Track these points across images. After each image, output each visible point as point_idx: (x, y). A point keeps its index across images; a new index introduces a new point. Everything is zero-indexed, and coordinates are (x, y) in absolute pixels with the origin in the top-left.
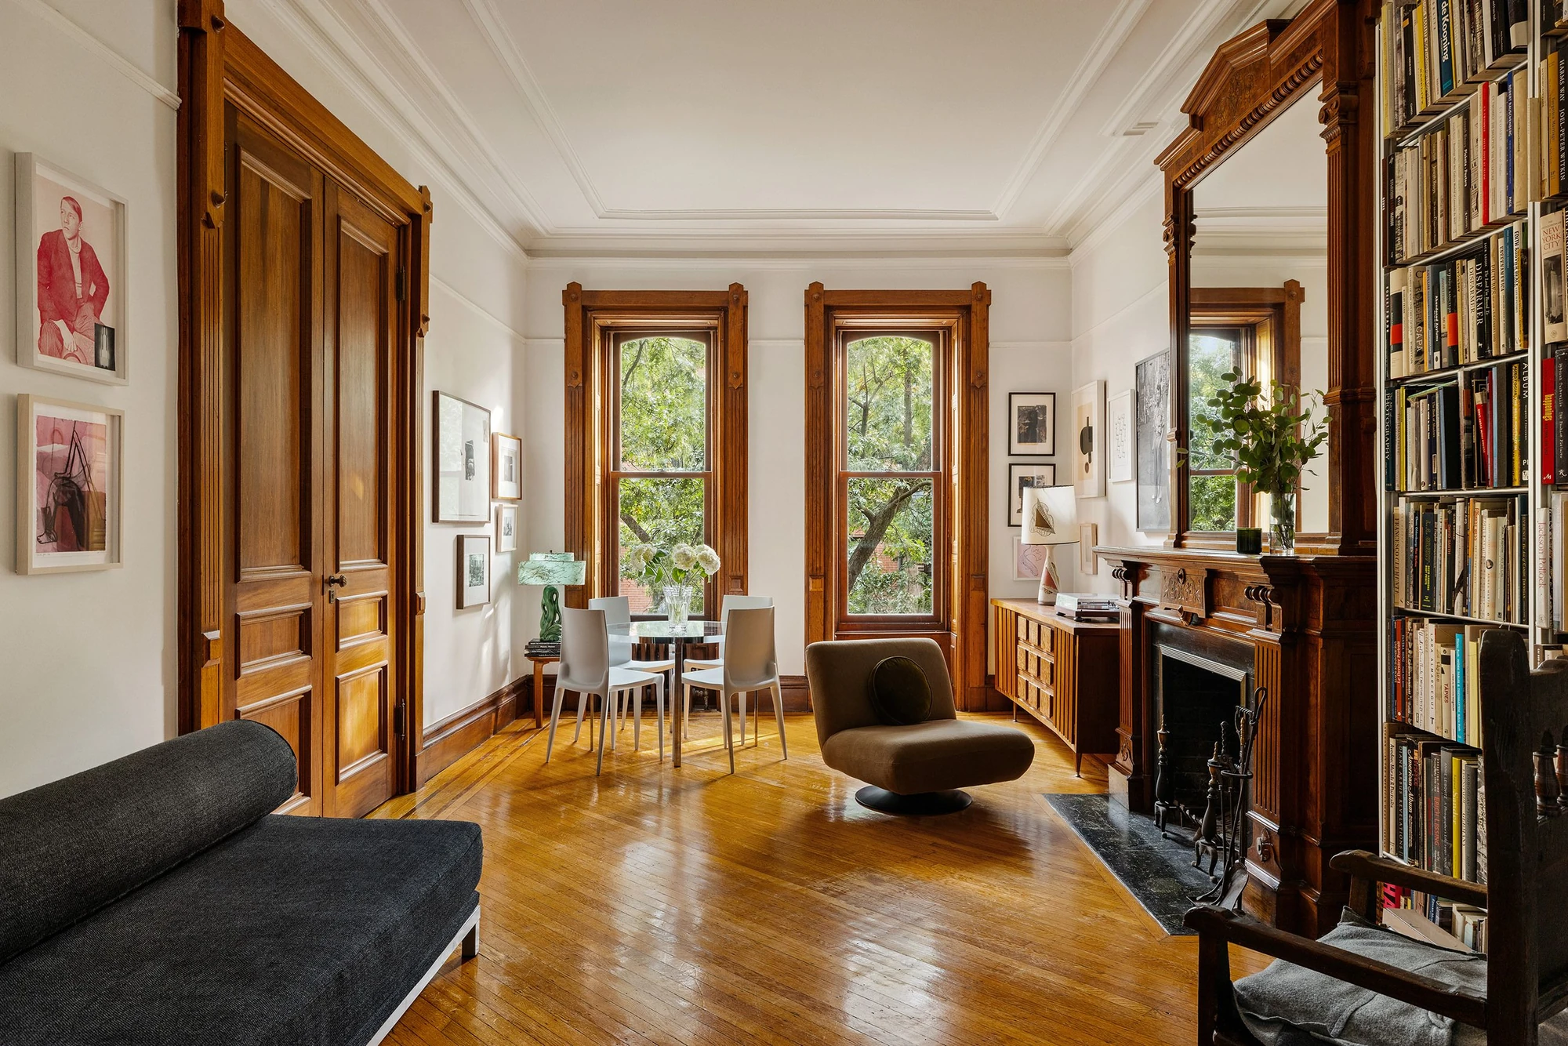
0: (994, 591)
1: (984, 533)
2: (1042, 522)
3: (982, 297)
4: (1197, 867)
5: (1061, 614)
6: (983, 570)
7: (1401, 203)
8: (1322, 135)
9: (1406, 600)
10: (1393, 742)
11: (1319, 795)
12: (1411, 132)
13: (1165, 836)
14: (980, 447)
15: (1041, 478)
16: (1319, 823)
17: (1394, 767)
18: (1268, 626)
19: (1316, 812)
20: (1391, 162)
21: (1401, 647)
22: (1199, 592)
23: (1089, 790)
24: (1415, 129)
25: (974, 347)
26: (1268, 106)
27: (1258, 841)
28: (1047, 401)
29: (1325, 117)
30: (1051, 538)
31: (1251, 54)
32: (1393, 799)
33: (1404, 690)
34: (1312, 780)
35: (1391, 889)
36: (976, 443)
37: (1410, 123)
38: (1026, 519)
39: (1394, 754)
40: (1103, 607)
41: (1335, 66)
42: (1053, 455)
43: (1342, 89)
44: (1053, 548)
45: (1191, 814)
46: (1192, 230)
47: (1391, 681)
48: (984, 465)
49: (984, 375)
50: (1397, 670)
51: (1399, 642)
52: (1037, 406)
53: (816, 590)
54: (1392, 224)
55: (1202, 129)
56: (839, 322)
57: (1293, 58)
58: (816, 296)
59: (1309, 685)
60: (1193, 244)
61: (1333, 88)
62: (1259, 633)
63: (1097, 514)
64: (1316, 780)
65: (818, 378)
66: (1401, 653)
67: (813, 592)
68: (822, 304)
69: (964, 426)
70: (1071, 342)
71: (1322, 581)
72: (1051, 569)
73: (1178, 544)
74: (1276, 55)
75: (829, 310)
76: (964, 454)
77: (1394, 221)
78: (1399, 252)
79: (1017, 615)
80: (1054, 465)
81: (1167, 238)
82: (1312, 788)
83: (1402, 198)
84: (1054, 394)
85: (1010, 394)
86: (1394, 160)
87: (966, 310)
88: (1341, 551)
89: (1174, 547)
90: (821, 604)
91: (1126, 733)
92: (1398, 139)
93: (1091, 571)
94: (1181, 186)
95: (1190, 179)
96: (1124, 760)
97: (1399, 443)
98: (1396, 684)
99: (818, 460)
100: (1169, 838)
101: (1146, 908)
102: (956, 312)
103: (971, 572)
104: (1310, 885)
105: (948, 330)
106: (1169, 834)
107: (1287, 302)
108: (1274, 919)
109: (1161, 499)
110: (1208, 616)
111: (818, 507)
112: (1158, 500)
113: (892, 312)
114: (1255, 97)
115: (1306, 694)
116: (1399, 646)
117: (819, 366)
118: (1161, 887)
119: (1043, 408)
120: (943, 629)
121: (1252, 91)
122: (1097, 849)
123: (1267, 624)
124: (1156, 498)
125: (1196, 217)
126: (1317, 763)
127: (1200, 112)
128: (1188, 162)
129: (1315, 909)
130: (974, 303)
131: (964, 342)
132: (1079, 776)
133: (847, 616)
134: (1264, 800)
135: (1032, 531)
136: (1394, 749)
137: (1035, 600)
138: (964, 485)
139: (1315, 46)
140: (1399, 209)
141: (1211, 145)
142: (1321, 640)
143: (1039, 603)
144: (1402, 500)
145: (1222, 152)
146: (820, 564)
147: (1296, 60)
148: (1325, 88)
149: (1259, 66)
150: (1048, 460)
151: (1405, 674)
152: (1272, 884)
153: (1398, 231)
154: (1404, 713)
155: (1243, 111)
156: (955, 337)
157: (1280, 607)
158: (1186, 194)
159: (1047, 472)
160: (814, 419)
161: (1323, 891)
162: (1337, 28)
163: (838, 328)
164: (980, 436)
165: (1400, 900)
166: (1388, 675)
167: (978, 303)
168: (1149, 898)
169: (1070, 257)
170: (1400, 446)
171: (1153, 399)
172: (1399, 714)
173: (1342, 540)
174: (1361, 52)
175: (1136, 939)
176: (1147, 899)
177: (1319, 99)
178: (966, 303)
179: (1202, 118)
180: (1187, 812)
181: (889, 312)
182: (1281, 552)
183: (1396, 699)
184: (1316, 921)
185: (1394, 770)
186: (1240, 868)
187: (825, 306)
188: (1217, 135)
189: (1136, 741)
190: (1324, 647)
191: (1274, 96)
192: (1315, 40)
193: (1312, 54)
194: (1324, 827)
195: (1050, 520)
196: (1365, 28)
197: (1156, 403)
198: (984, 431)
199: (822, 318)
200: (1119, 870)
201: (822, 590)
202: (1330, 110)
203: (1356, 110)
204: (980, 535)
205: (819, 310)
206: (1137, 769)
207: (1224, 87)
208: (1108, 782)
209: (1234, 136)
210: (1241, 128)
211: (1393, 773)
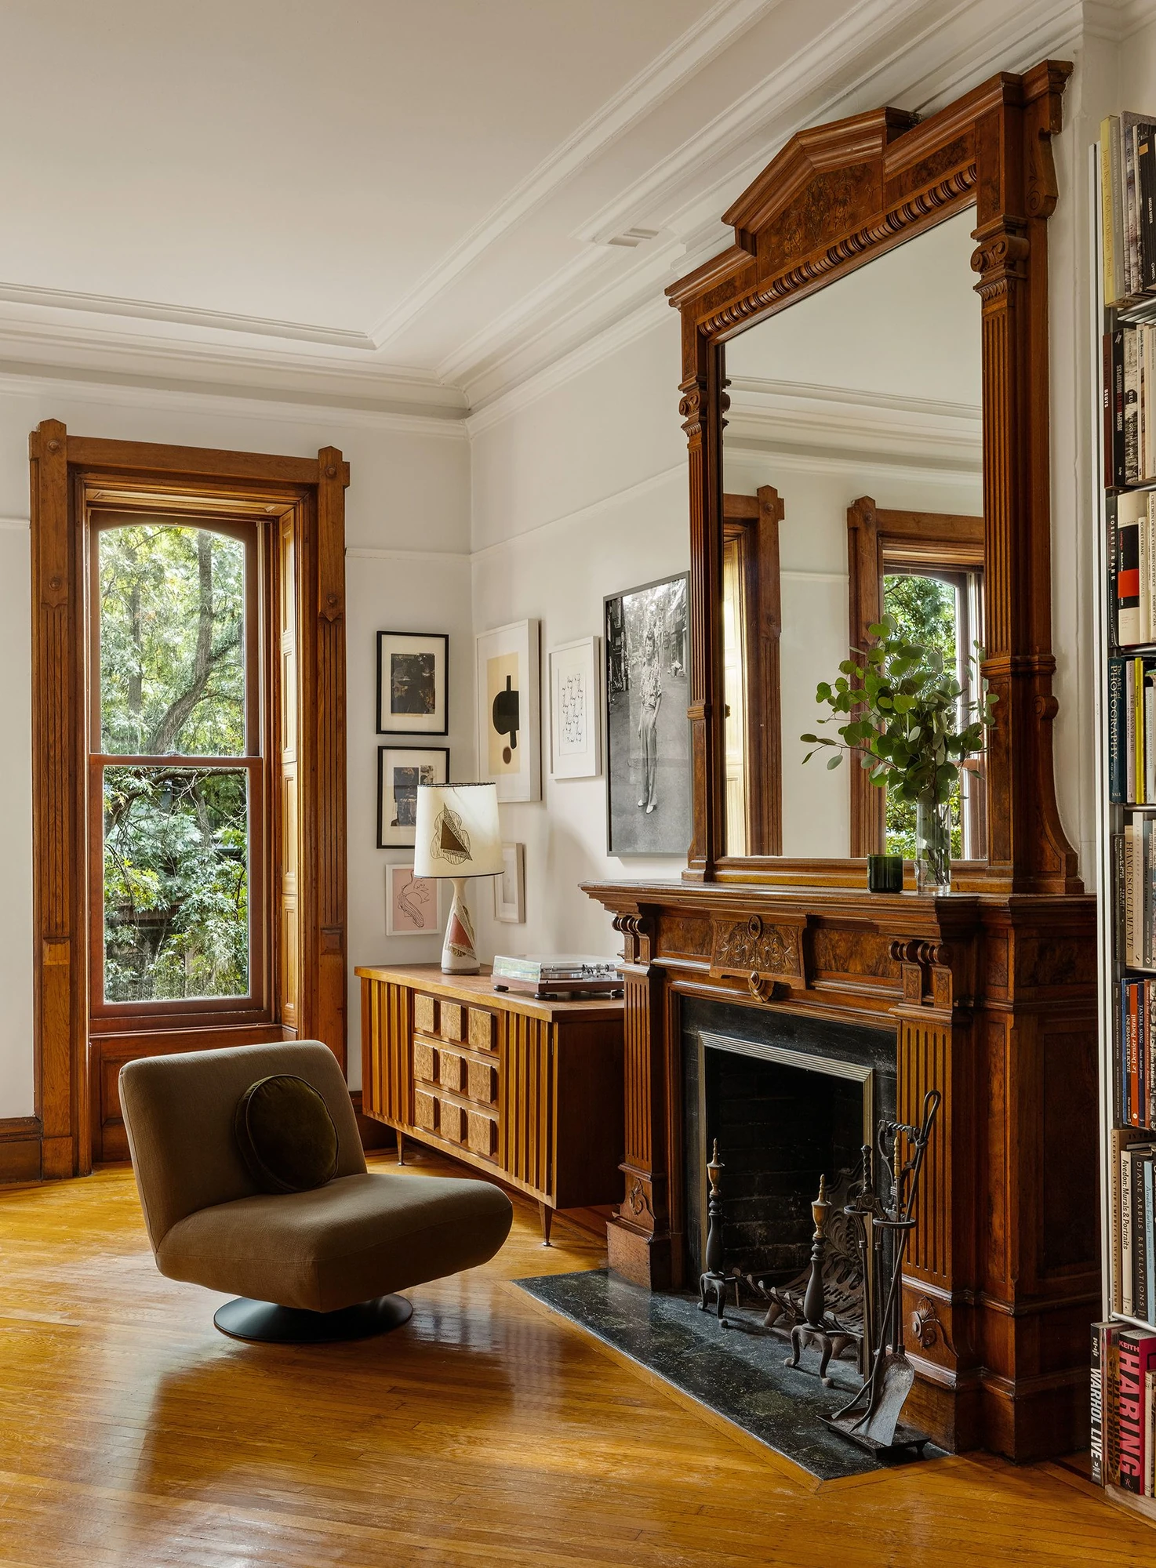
0: (356, 955)
1: (340, 860)
2: (451, 841)
3: (335, 473)
4: (794, 1367)
5: (502, 989)
6: (340, 921)
7: (1135, 400)
8: (977, 288)
9: (1144, 957)
10: (1126, 1156)
11: (1009, 1241)
12: (1140, 302)
13: (725, 1325)
14: (333, 717)
15: (428, 770)
16: (1010, 1281)
17: (1129, 1192)
18: (925, 1000)
19: (1005, 1265)
20: (1118, 340)
21: (1138, 1023)
22: (792, 952)
23: (574, 1265)
24: (1147, 300)
25: (324, 553)
26: (877, 233)
27: (916, 1317)
28: (435, 647)
29: (980, 262)
30: (463, 867)
31: (849, 153)
32: (1128, 1237)
33: (1142, 1083)
34: (997, 1220)
35: (1133, 1364)
36: (328, 711)
37: (1149, 291)
38: (424, 835)
39: (1129, 1172)
40: (573, 976)
41: (998, 192)
42: (446, 733)
43: (1010, 228)
44: (464, 882)
45: (768, 1287)
46: (724, 403)
47: (1121, 1071)
48: (340, 747)
49: (338, 600)
50: (1131, 1055)
51: (1134, 1017)
52: (422, 655)
53: (54, 963)
54: (1120, 428)
55: (755, 254)
56: (91, 494)
57: (924, 170)
58: (53, 444)
59: (989, 1082)
60: (725, 423)
61: (997, 222)
62: (910, 1010)
63: (529, 829)
64: (1002, 1223)
65: (57, 589)
66: (1138, 1030)
67: (50, 968)
68: (65, 458)
69: (308, 683)
70: (472, 557)
71: (1012, 934)
72: (462, 916)
73: (710, 877)
74: (896, 161)
75: (76, 470)
76: (308, 730)
77: (1123, 425)
78: (1131, 468)
79: (412, 992)
80: (447, 750)
81: (685, 409)
82: (998, 1233)
83: (1135, 394)
84: (446, 637)
85: (380, 634)
86: (1122, 340)
87: (310, 491)
88: (1016, 888)
89: (705, 881)
90: (65, 988)
91: (639, 1175)
92: (1119, 309)
93: (513, 914)
94: (710, 333)
95: (727, 325)
96: (637, 1214)
97: (1133, 736)
98: (1129, 1075)
99: (58, 735)
100: (731, 1327)
101: (767, 1444)
102: (292, 493)
103: (321, 924)
104: (998, 1371)
105: (273, 524)
106: (731, 1322)
107: (762, 518)
108: (951, 1431)
109: (655, 807)
110: (809, 987)
111: (59, 818)
112: (650, 809)
113: (186, 483)
114: (854, 218)
115: (984, 1098)
116: (1134, 1021)
117: (58, 568)
118: (766, 1407)
119: (430, 659)
120: (267, 1020)
121: (849, 209)
122: (645, 1360)
123: (924, 995)
124: (645, 805)
125: (729, 383)
126: (1005, 1195)
127: (752, 229)
128: (728, 298)
129: (1010, 1408)
130: (323, 481)
131: (307, 545)
132: (548, 1245)
133: (102, 1006)
134: (922, 1257)
135: (434, 856)
136: (1129, 1167)
137: (435, 966)
138: (308, 781)
139: (964, 159)
140: (1130, 409)
141: (773, 278)
142: (1010, 1018)
143: (444, 971)
144: (1138, 818)
145: (788, 292)
146: (63, 916)
147: (929, 175)
148: (981, 222)
149: (862, 174)
150: (437, 741)
151: (1143, 1060)
152: (944, 1379)
153: (1129, 439)
154: (1142, 1115)
155: (832, 236)
156: (289, 534)
157: (949, 971)
158: (717, 347)
159: (436, 760)
160: (51, 661)
161: (1018, 1378)
162: (1002, 138)
163: (90, 504)
164: (333, 702)
165: (1144, 1378)
166: (1117, 1063)
167: (329, 481)
168: (762, 1427)
169: (469, 423)
170: (1134, 741)
171: (640, 653)
172: (1135, 1116)
173: (1015, 871)
174: (1033, 178)
175: (783, 1496)
176: (759, 1427)
177: (973, 235)
178: (310, 480)
179: (754, 236)
180: (761, 1284)
181: (180, 483)
182: (937, 890)
183: (1129, 1095)
184: (1013, 1424)
185: (1129, 1197)
186: (895, 1362)
187: (69, 463)
188: (782, 265)
189: (659, 1183)
190: (1016, 1027)
191: (888, 221)
192: (965, 150)
193: (958, 169)
194: (1018, 1287)
195: (464, 838)
196: (1039, 145)
197: (645, 660)
198: (340, 693)
199: (63, 483)
200: (696, 1389)
201: (67, 962)
202: (990, 255)
203: (1026, 261)
204: (334, 864)
205: (57, 469)
206: (661, 1226)
207: (796, 196)
208: (607, 1249)
209: (814, 269)
210: (827, 260)
211: (1127, 1200)
